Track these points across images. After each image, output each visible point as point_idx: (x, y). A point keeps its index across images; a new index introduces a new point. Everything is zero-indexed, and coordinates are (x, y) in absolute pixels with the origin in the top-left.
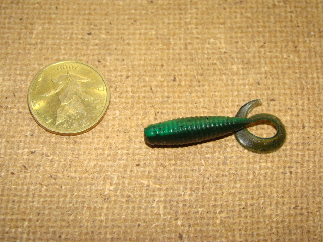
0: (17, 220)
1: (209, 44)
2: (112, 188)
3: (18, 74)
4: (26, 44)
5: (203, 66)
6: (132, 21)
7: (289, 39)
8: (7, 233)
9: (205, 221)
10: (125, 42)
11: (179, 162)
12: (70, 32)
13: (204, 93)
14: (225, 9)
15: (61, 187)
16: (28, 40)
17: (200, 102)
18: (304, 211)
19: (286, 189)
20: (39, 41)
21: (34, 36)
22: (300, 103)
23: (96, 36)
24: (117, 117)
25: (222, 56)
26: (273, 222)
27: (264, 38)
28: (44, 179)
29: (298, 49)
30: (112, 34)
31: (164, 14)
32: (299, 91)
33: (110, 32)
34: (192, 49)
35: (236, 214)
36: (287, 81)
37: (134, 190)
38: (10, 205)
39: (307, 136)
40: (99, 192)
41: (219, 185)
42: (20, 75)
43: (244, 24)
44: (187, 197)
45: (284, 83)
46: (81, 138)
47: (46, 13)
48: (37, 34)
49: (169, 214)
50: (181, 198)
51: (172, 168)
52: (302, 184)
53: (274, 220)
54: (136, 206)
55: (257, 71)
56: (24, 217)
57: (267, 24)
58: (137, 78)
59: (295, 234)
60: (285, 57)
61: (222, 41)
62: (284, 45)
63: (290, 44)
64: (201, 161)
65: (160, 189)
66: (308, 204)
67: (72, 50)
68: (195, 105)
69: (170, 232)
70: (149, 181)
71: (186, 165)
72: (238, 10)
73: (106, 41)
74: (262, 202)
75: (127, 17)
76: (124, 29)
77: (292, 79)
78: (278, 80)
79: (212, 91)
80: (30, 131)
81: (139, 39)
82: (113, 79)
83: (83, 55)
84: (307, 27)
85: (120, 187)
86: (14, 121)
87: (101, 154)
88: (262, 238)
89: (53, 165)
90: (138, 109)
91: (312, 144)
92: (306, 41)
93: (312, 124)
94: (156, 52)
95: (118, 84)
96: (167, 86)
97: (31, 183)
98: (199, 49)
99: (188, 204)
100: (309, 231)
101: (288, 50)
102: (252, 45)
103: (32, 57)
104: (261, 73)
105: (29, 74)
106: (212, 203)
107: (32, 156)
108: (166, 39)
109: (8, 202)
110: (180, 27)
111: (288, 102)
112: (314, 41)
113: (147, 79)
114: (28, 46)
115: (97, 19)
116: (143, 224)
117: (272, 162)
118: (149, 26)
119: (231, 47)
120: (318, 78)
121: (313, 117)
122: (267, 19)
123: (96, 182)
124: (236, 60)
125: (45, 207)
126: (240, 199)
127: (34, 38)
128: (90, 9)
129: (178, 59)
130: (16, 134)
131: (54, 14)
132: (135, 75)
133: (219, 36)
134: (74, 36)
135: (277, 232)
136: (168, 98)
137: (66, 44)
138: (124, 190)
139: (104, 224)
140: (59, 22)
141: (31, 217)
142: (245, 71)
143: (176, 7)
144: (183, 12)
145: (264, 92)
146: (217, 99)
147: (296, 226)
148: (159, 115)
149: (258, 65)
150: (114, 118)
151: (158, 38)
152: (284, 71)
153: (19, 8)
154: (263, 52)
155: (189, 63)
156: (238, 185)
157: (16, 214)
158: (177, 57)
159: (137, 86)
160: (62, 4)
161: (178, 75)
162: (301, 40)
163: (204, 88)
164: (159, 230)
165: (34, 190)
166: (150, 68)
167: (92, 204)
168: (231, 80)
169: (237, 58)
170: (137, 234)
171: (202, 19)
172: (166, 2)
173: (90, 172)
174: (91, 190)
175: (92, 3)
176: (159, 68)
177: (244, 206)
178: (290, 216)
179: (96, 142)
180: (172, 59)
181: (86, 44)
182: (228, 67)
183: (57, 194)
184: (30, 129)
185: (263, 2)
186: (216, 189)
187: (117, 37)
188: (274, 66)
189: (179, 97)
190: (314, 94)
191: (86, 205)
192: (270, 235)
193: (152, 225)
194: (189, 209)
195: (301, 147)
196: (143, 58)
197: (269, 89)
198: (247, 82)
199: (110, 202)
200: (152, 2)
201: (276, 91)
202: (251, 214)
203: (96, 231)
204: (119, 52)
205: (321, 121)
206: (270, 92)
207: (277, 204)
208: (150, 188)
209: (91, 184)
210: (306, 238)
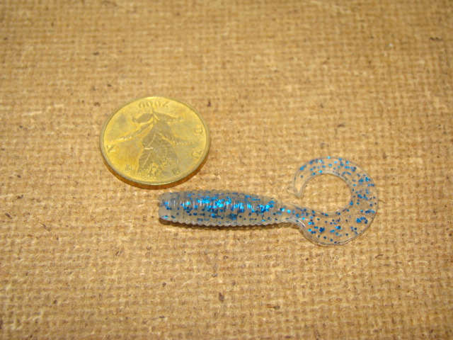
1: (255, 61)
4: (12, 68)
5: (247, 88)
7: (361, 52)
9: (255, 276)
12: (70, 51)
14: (274, 20)
16: (15, 63)
17: (244, 131)
18: (392, 262)
20: (29, 63)
21: (23, 58)
22: (379, 128)
23: (105, 57)
25: (273, 75)
28: (34, 229)
29: (373, 64)
30: (125, 53)
31: (194, 28)
32: (377, 114)
33: (123, 51)
34: (232, 68)
35: (297, 268)
36: (360, 103)
39: (389, 168)
40: (109, 244)
43: (301, 38)
44: (229, 248)
45: (356, 106)
47: (38, 31)
49: (204, 269)
52: (386, 227)
53: (350, 273)
55: (319, 91)
56: (7, 278)
57: (331, 36)
59: (379, 290)
62: (354, 59)
63: (362, 58)
66: (396, 252)
67: (73, 73)
68: (238, 135)
72: (292, 21)
73: (117, 62)
75: (145, 33)
76: (141, 47)
77: (366, 99)
79: (260, 117)
80: (16, 171)
81: (162, 58)
84: (384, 38)
85: (138, 236)
87: (112, 198)
88: (334, 296)
89: (47, 213)
91: (397, 178)
92: (382, 55)
93: (396, 154)
94: (184, 73)
97: (17, 236)
98: (241, 68)
100: (399, 286)
102: (311, 62)
103: (20, 82)
104: (325, 94)
105: (15, 103)
106: (263, 255)
107: (18, 203)
110: (216, 43)
111: (363, 128)
112: (394, 55)
114: (15, 71)
115: (105, 37)
116: (169, 283)
118: (175, 43)
120: (402, 97)
121: (396, 145)
122: (330, 30)
123: (106, 232)
124: (290, 79)
126: (303, 249)
127: (23, 61)
128: (97, 25)
131: (50, 31)
133: (267, 51)
135: (355, 288)
137: (65, 66)
141: (16, 277)
142: (303, 92)
143: (210, 19)
144: (219, 25)
145: (329, 116)
146: (267, 126)
147: (380, 280)
149: (320, 85)
152: (355, 90)
153: (3, 26)
158: (212, 77)
160: (60, 20)
161: (214, 99)
162: (376, 53)
163: (249, 113)
164: (191, 290)
165: (21, 244)
166: (176, 92)
167: (99, 260)
168: (284, 103)
169: (292, 77)
170: (161, 295)
171: (245, 32)
172: (197, 14)
173: (97, 219)
174: (98, 241)
175: (99, 18)
176: (188, 91)
177: (308, 257)
178: (371, 267)
179: (105, 182)
180: (206, 81)
181: (92, 66)
182: (281, 88)
183: (51, 248)
184: (16, 169)
185: (324, 11)
186: (268, 236)
187: (132, 56)
188: (341, 85)
189: (215, 125)
190: (397, 117)
191: (91, 261)
192: (345, 292)
193: (181, 284)
194: (232, 263)
195: (382, 182)
196: (167, 80)
197: (336, 112)
198: (306, 105)
199: (123, 257)
200: (178, 14)
201: (346, 115)
202: (318, 267)
203: (105, 294)
204: (136, 74)
205: (409, 149)
206: (337, 116)
207: (353, 253)
208: (179, 237)
209: (99, 235)
210: (395, 296)
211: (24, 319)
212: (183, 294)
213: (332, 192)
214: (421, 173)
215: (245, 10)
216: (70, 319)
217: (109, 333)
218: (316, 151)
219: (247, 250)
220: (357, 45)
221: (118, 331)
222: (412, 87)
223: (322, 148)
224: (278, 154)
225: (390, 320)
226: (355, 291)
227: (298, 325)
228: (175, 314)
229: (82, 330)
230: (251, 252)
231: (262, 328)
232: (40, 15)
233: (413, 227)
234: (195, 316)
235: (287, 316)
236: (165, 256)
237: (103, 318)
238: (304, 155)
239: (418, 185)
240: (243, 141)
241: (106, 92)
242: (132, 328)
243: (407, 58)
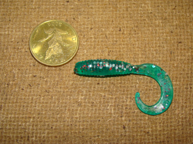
0: (26, 118)
2: (83, 97)
3: (24, 28)
8: (20, 125)
10: (90, 6)
11: (123, 81)
13: (138, 38)
15: (52, 97)
19: (188, 97)
24: (85, 54)
26: (180, 118)
27: (175, 3)
37: (96, 99)
38: (22, 108)
41: (147, 95)
42: (26, 28)
46: (64, 67)
50: (125, 103)
51: (119, 85)
54: (97, 109)
58: (97, 30)
60: (188, 15)
61: (149, 5)
64: (136, 81)
65: (112, 98)
69: (118, 124)
70: (105, 93)
71: (127, 83)
74: (173, 106)
78: (183, 30)
82: (82, 30)
83: (64, 15)
86: (23, 57)
90: (98, 49)
95: (85, 33)
96: (116, 34)
99: (128, 107)
101: (190, 11)
108: (115, 4)
109: (20, 106)
113: (103, 30)
117: (180, 81)
119: (155, 9)
125: (42, 110)
129: (122, 17)
130: (24, 65)
132: (96, 28)
134: (58, 3)
136: (116, 42)
138: (90, 99)
139: (78, 120)
148: (111, 53)
150: (83, 55)
151: (110, 4)
154: (175, 12)
155: (129, 19)
156: (159, 96)
157: (25, 114)
159: (97, 34)
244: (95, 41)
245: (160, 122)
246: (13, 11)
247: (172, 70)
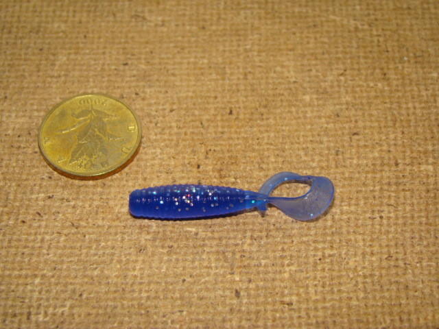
0: (26, 277)
1: (275, 72)
2: (149, 237)
3: (35, 110)
4: (46, 77)
5: (267, 97)
6: (179, 49)
7: (376, 65)
8: (13, 291)
9: (270, 275)
10: (169, 72)
12: (101, 62)
13: (268, 127)
14: (294, 34)
15: (85, 236)
16: (50, 72)
17: (263, 138)
18: (401, 263)
19: (375, 236)
20: (63, 73)
21: (57, 67)
22: (392, 136)
23: (134, 67)
24: (157, 156)
26: (359, 276)
27: (344, 65)
28: (63, 227)
29: (387, 76)
30: (153, 64)
31: (218, 41)
32: (390, 124)
33: (151, 61)
34: (253, 79)
35: (310, 267)
36: (375, 112)
37: (178, 239)
38: (19, 258)
39: (401, 175)
40: (133, 242)
42: (38, 110)
43: (320, 51)
44: (246, 247)
45: (371, 115)
46: (112, 180)
47: (71, 43)
48: (60, 66)
49: (222, 267)
50: (239, 248)
52: (396, 230)
53: (361, 273)
54: (180, 258)
55: (336, 102)
56: (36, 273)
57: (348, 50)
58: (183, 112)
59: (388, 290)
61: (291, 69)
62: (369, 72)
63: (378, 71)
66: (405, 254)
67: (103, 82)
68: (257, 141)
69: (224, 288)
70: (197, 229)
72: (311, 35)
73: (145, 72)
74: (344, 252)
75: (172, 45)
76: (168, 58)
77: (380, 109)
78: (362, 112)
79: (279, 125)
80: (48, 173)
81: (187, 69)
82: (153, 113)
83: (116, 87)
84: (399, 52)
85: (160, 235)
86: (27, 162)
88: (345, 294)
89: (76, 211)
90: (184, 146)
91: (408, 185)
92: (398, 67)
93: (408, 161)
94: (208, 83)
95: (159, 119)
96: (222, 120)
97: (47, 233)
98: (262, 79)
100: (407, 286)
101: (375, 78)
102: (328, 73)
103: (54, 90)
104: (341, 104)
106: (278, 255)
107: (48, 202)
108: (221, 68)
109: (16, 254)
110: (238, 56)
111: (376, 137)
112: (407, 67)
113: (197, 113)
114: (49, 79)
115: (135, 48)
116: (188, 279)
117: (357, 205)
118: (199, 55)
119: (302, 76)
120: (415, 108)
121: (408, 153)
122: (348, 44)
123: (130, 231)
124: (308, 89)
125: (63, 260)
126: (316, 249)
127: (57, 70)
128: (127, 37)
129: (236, 90)
130: (30, 177)
131: (83, 43)
132: (182, 109)
133: (287, 63)
134: (106, 67)
135: (365, 287)
136: (223, 133)
137: (96, 76)
138: (165, 239)
140: (87, 51)
141: (45, 272)
142: (320, 102)
143: (234, 33)
144: (242, 38)
145: (344, 125)
146: (285, 133)
147: (390, 280)
148: (210, 153)
149: (336, 95)
150: (154, 157)
152: (369, 101)
153: (39, 37)
154: (343, 81)
155: (249, 94)
156: (312, 232)
157: (26, 269)
158: (234, 87)
159: (183, 121)
160: (93, 33)
161: (235, 107)
162: (391, 66)
163: (268, 121)
164: (209, 286)
165: (50, 240)
166: (200, 101)
167: (123, 256)
168: (302, 112)
169: (310, 88)
170: (181, 290)
171: (266, 45)
172: (221, 28)
173: (123, 218)
174: (123, 240)
175: (129, 31)
176: (211, 100)
177: (321, 257)
178: (381, 268)
179: (130, 184)
180: (228, 90)
181: (121, 76)
182: (299, 98)
183: (79, 245)
184: (48, 171)
185: (342, 26)
186: (283, 237)
187: (159, 67)
188: (357, 95)
189: (236, 132)
190: (410, 126)
191: (116, 258)
192: (355, 291)
193: (200, 280)
194: (248, 261)
195: (394, 188)
196: (192, 89)
197: (351, 121)
198: (323, 114)
199: (146, 254)
200: (204, 28)
201: (361, 124)
202: (330, 266)
203: (128, 288)
204: (162, 84)
205: (420, 157)
206: (352, 125)
207: (364, 254)
208: (199, 236)
209: (123, 233)
210: (403, 295)
211: (51, 311)
212: (201, 290)
213: (345, 196)
214: (432, 180)
215: (267, 24)
216: (94, 311)
217: (130, 325)
218: (331, 157)
219: (263, 250)
220: (373, 58)
221: (139, 324)
222: (425, 98)
223: (337, 155)
224: (295, 160)
225: (397, 318)
226: (365, 291)
227: (310, 321)
228: (193, 308)
229: (105, 322)
230: (266, 251)
231: (275, 323)
232: (74, 27)
233: (422, 231)
234: (212, 311)
235: (300, 312)
236: (186, 254)
237: (126, 312)
238: (320, 161)
239: (428, 191)
240: (262, 147)
241: (134, 100)
242: (152, 321)
243: (421, 71)
244: (177, 134)
245: (316, 282)
246: (13, 82)
247: (339, 184)
